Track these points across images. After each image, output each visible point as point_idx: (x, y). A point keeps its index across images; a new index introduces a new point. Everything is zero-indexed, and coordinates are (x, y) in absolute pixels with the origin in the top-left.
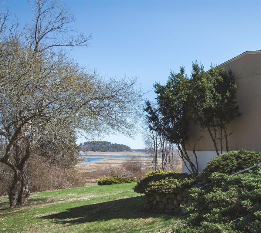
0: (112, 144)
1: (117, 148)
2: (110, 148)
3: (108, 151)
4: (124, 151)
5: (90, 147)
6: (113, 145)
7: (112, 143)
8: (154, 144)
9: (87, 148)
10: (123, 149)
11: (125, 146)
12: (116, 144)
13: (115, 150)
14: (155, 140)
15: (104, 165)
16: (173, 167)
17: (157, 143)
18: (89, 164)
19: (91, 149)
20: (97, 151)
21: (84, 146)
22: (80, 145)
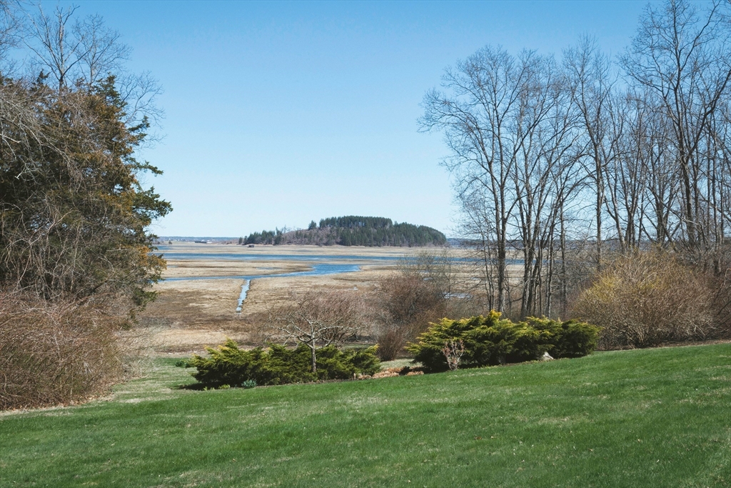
0: (394, 223)
1: (408, 237)
2: (389, 237)
3: (384, 245)
4: (428, 244)
5: (335, 235)
6: (397, 226)
7: (396, 222)
8: (497, 209)
9: (328, 236)
10: (426, 239)
11: (431, 229)
12: (404, 225)
13: (403, 242)
14: (498, 193)
15: (355, 283)
16: (563, 294)
17: (503, 205)
18: (315, 280)
19: (339, 240)
20: (354, 244)
21: (320, 232)
22: (309, 229)
